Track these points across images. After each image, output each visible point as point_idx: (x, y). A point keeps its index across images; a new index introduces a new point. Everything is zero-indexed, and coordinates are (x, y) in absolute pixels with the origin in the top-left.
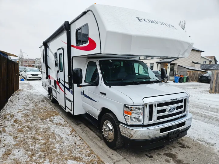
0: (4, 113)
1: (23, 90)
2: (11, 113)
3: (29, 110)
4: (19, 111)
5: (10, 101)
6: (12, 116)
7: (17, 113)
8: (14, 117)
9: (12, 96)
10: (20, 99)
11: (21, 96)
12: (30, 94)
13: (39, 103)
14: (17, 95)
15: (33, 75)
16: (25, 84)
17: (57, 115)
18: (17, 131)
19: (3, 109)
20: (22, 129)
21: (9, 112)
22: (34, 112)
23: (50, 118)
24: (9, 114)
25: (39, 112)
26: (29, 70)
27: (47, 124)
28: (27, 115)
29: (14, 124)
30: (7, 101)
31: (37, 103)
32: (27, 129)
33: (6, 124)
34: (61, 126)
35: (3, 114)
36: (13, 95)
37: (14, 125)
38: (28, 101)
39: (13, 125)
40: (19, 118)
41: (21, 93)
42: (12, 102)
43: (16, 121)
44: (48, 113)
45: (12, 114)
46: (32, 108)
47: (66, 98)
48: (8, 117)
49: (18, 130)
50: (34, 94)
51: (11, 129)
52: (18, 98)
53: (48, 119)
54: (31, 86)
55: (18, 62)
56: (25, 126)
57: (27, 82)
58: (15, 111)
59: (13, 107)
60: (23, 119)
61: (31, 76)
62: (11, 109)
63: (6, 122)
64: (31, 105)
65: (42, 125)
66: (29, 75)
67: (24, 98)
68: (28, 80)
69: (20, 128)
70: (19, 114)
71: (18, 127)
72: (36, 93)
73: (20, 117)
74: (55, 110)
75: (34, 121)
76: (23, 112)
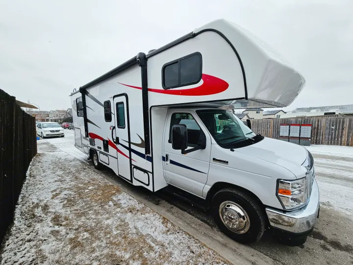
0: (28, 204)
1: (43, 154)
2: (40, 201)
3: (70, 189)
4: (54, 193)
5: (30, 176)
6: (45, 208)
7: (52, 198)
8: (50, 210)
9: (30, 166)
10: (47, 170)
11: (46, 165)
12: (57, 159)
13: (80, 173)
14: (37, 164)
15: (52, 131)
16: (43, 144)
17: (118, 191)
18: (70, 246)
19: (22, 195)
20: (78, 237)
21: (36, 201)
22: (80, 192)
23: (112, 200)
24: (37, 206)
25: (88, 190)
26: (45, 125)
27: (115, 214)
28: (71, 200)
29: (57, 228)
30: (24, 178)
31: (77, 174)
32: (86, 235)
33: (39, 232)
34: (139, 213)
35: (24, 207)
36: (30, 164)
37: (58, 232)
38: (60, 173)
39: (55, 233)
40: (60, 211)
41: (44, 159)
42: (34, 177)
43: (56, 220)
44: (103, 191)
45: (42, 204)
46: (73, 183)
47: (133, 166)
48: (38, 212)
49: (70, 243)
50: (63, 158)
51: (54, 243)
52: (41, 169)
53: (111, 203)
54: (52, 145)
55: (34, 116)
56: (80, 226)
57: (45, 142)
58: (47, 196)
59: (40, 186)
60: (69, 212)
61: (50, 132)
62: (38, 193)
63: (38, 226)
64: (68, 179)
65: (108, 219)
66: (46, 131)
67: (52, 167)
68: (45, 138)
69: (72, 236)
70: (57, 201)
71: (68, 234)
72: (67, 157)
73: (61, 207)
74: (111, 184)
75: (90, 212)
76: (62, 196)
